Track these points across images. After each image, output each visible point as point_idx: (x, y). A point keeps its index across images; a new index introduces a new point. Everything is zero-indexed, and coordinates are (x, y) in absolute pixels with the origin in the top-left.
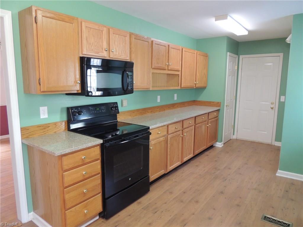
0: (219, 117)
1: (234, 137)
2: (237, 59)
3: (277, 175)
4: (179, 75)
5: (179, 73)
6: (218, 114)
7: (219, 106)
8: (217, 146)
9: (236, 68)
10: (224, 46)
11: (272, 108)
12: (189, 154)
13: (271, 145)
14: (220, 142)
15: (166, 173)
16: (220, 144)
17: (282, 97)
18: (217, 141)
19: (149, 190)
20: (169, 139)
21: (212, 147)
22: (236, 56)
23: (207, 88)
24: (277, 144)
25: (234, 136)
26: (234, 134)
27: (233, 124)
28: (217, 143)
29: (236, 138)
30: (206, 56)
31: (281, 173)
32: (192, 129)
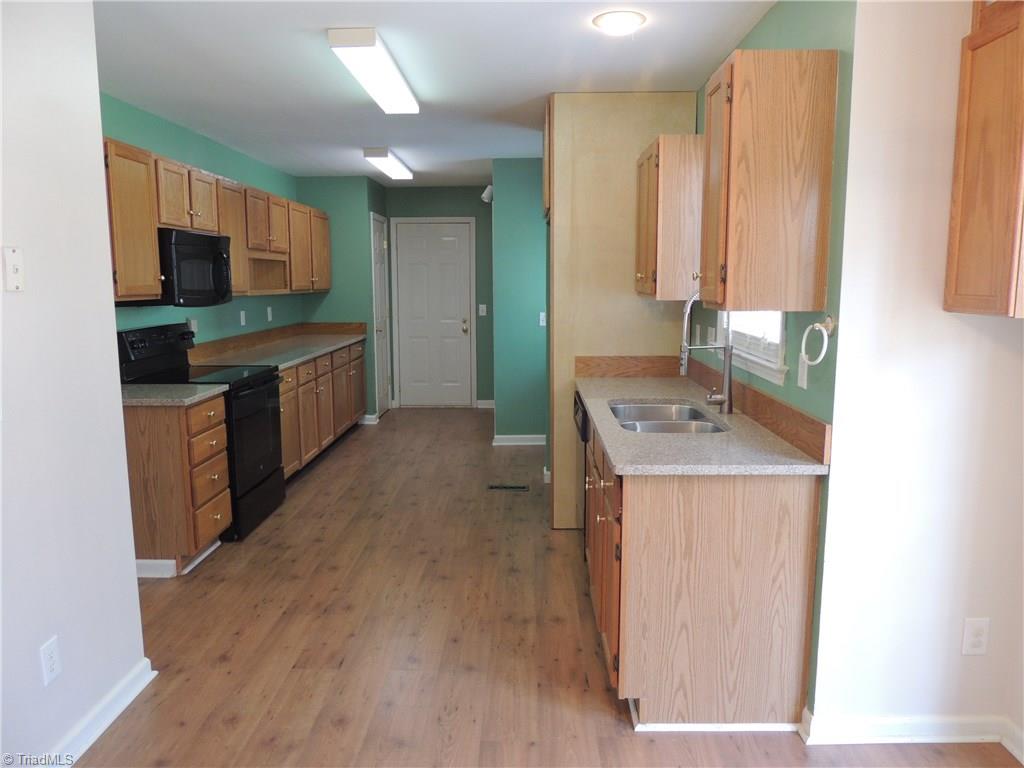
0: (366, 355)
1: (395, 404)
2: (385, 226)
3: (494, 444)
4: (284, 262)
5: (285, 258)
6: (363, 349)
7: (364, 332)
8: (366, 423)
9: (385, 247)
10: (362, 198)
11: (465, 331)
12: (329, 434)
13: (472, 409)
14: (371, 414)
15: (300, 468)
16: (374, 416)
17: (481, 306)
18: (365, 413)
19: (284, 496)
20: (300, 395)
21: (356, 427)
22: (382, 218)
23: (331, 292)
24: (483, 404)
25: (393, 401)
26: (393, 398)
27: (389, 374)
28: (367, 416)
29: (398, 406)
30: (324, 218)
31: (500, 440)
32: (328, 381)
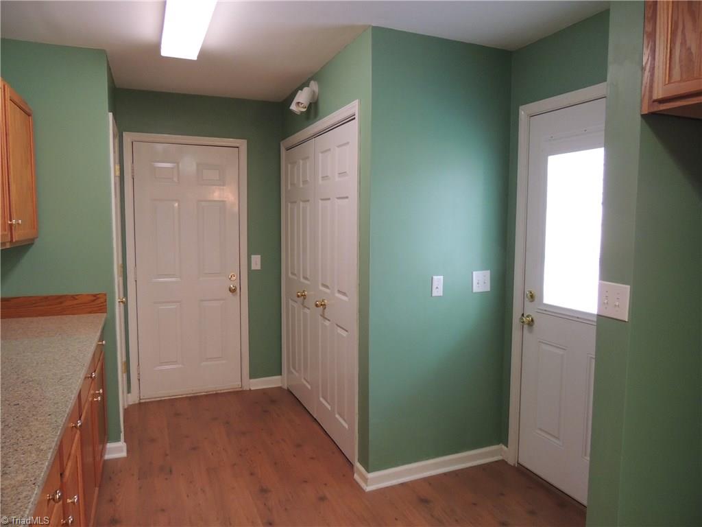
1: (132, 399)
3: (366, 488)
7: (103, 307)
9: (118, 173)
11: (232, 291)
13: (244, 392)
14: (115, 440)
16: (118, 445)
17: (253, 256)
18: (107, 442)
23: (37, 242)
25: (129, 395)
26: (129, 391)
27: (124, 358)
28: (109, 445)
29: (137, 402)
